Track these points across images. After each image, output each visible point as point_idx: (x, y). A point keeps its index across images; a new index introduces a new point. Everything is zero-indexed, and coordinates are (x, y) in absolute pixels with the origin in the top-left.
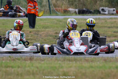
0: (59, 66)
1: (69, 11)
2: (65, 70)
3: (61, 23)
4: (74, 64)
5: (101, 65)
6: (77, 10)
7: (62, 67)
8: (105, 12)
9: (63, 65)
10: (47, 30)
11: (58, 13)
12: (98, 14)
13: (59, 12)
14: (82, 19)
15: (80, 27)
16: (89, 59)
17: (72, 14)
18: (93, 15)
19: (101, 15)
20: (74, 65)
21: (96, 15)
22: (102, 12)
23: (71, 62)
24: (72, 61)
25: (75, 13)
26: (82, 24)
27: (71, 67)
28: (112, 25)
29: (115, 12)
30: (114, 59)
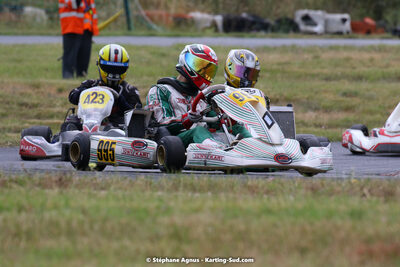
0: (158, 208)
1: (193, 21)
2: (178, 220)
3: (164, 62)
4: (208, 200)
5: (300, 205)
6: (219, 19)
7: (168, 211)
8: (315, 24)
9: (172, 204)
11: (155, 26)
12: (292, 34)
13: (157, 24)
16: (260, 185)
17: (204, 30)
18: (273, 37)
19: (299, 35)
20: (210, 203)
21: (285, 35)
22: (303, 27)
23: (197, 195)
24: (201, 190)
25: (213, 29)
27: (197, 211)
28: (339, 71)
29: (347, 26)
30: (344, 185)
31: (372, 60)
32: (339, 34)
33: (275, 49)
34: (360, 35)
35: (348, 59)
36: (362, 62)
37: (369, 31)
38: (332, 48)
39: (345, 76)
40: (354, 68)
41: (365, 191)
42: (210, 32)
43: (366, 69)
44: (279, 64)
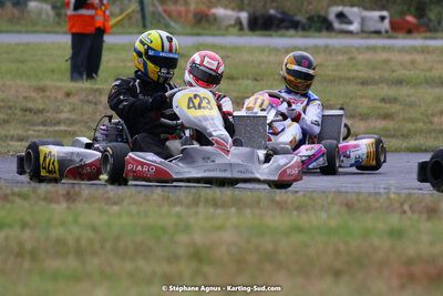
0: (176, 225)
1: (216, 18)
2: (199, 238)
4: (231, 217)
5: (333, 223)
6: (244, 16)
7: (187, 228)
8: (351, 23)
9: (192, 221)
11: (172, 24)
12: (324, 33)
13: (175, 21)
14: (261, 49)
15: (256, 80)
16: (289, 201)
17: (227, 28)
18: (304, 37)
19: (333, 34)
21: (316, 34)
22: (337, 25)
23: (220, 211)
24: (224, 205)
25: (238, 27)
26: (263, 66)
27: (220, 228)
28: (376, 75)
29: (386, 24)
30: (381, 200)
31: (413, 62)
32: (378, 33)
34: (400, 35)
35: (387, 62)
36: (402, 65)
37: (410, 31)
38: (369, 49)
39: (383, 80)
40: (393, 71)
41: (406, 207)
42: (234, 30)
43: (407, 73)
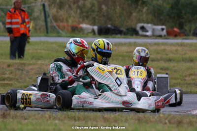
1: (81, 29)
6: (96, 28)
8: (147, 31)
10: (40, 62)
11: (61, 32)
12: (134, 36)
13: (62, 30)
16: (111, 117)
17: (87, 34)
18: (125, 38)
19: (138, 37)
21: (131, 37)
22: (141, 32)
25: (93, 33)
28: (159, 56)
29: (164, 32)
30: (156, 117)
31: (177, 50)
32: (160, 36)
33: (125, 44)
34: (171, 37)
35: (164, 50)
36: (171, 52)
37: (176, 35)
38: (156, 44)
39: (162, 59)
40: (167, 55)
41: (167, 121)
42: (91, 35)
43: (174, 56)
44: (127, 52)
